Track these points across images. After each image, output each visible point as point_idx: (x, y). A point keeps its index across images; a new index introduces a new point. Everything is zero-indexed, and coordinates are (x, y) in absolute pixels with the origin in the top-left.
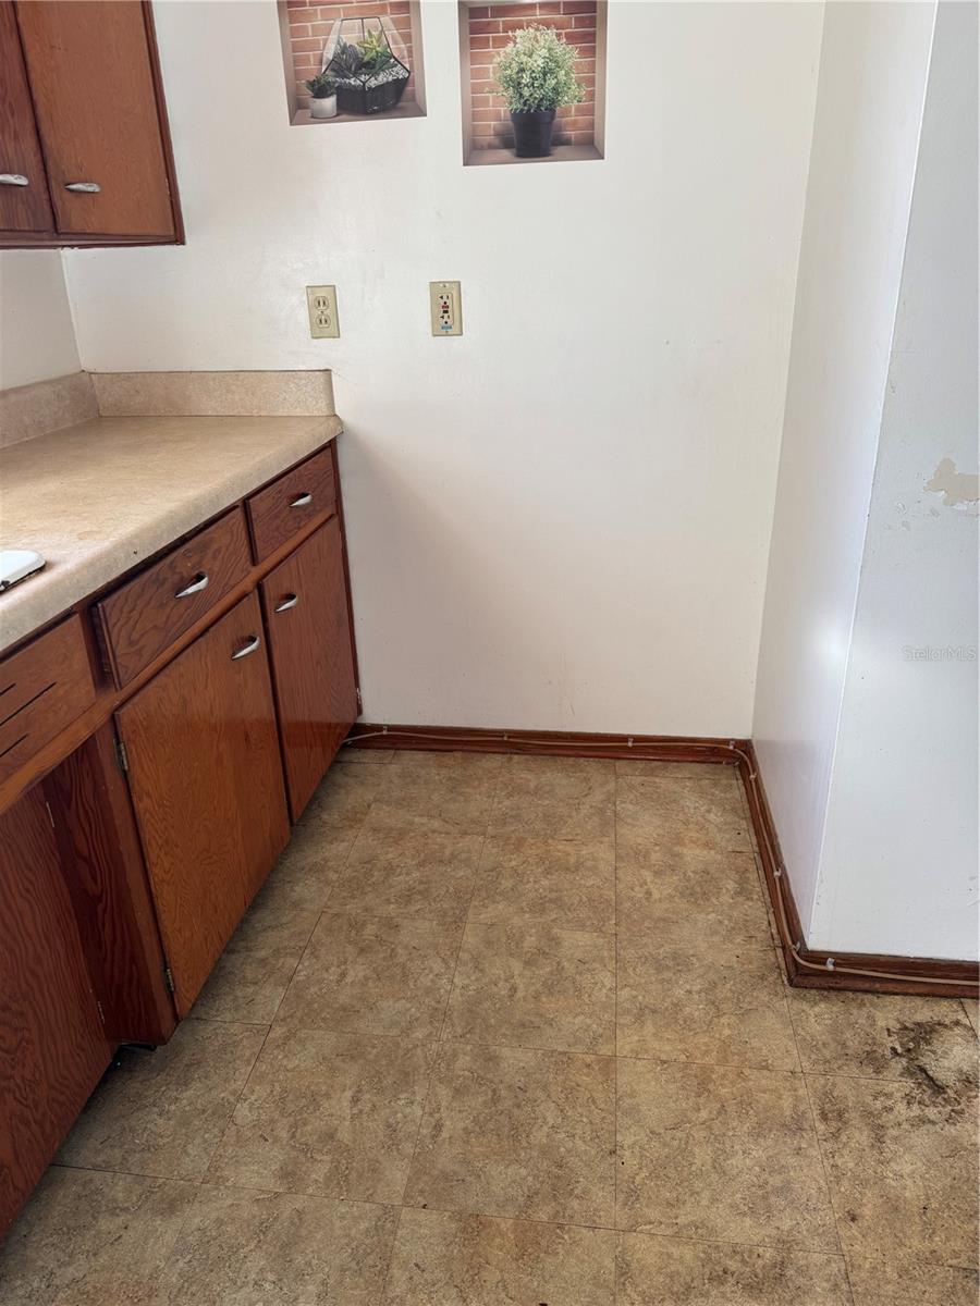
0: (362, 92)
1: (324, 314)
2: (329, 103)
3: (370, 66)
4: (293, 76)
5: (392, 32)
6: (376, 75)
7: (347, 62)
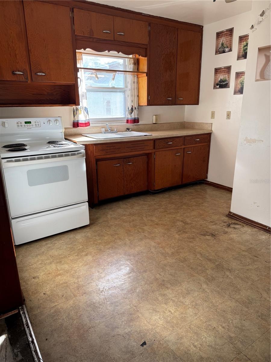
0: (222, 85)
1: (213, 115)
2: (218, 86)
3: (224, 81)
4: (215, 83)
5: (227, 77)
6: (224, 83)
7: (221, 81)
